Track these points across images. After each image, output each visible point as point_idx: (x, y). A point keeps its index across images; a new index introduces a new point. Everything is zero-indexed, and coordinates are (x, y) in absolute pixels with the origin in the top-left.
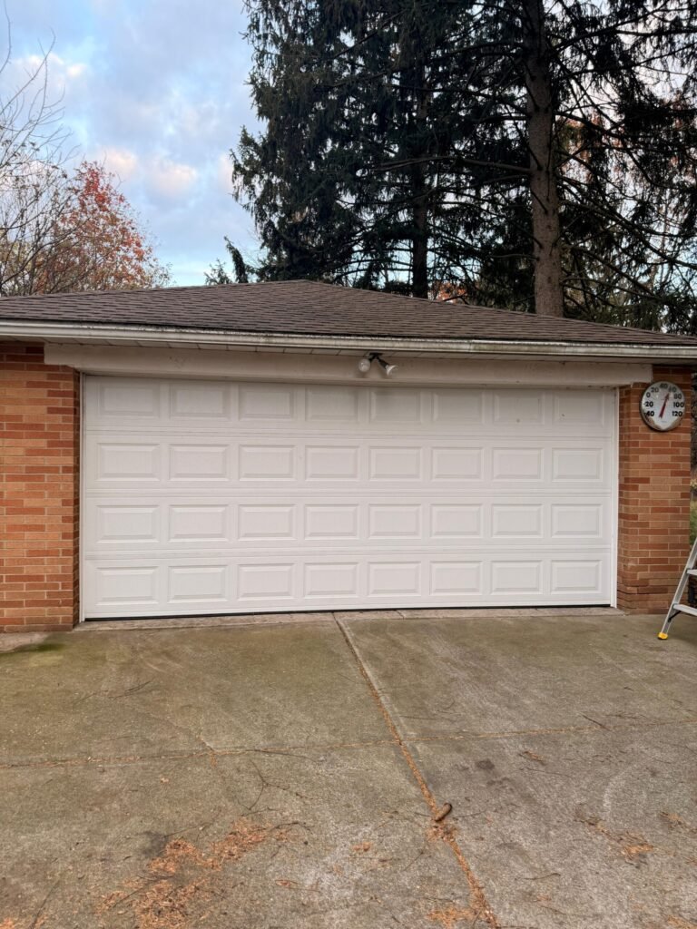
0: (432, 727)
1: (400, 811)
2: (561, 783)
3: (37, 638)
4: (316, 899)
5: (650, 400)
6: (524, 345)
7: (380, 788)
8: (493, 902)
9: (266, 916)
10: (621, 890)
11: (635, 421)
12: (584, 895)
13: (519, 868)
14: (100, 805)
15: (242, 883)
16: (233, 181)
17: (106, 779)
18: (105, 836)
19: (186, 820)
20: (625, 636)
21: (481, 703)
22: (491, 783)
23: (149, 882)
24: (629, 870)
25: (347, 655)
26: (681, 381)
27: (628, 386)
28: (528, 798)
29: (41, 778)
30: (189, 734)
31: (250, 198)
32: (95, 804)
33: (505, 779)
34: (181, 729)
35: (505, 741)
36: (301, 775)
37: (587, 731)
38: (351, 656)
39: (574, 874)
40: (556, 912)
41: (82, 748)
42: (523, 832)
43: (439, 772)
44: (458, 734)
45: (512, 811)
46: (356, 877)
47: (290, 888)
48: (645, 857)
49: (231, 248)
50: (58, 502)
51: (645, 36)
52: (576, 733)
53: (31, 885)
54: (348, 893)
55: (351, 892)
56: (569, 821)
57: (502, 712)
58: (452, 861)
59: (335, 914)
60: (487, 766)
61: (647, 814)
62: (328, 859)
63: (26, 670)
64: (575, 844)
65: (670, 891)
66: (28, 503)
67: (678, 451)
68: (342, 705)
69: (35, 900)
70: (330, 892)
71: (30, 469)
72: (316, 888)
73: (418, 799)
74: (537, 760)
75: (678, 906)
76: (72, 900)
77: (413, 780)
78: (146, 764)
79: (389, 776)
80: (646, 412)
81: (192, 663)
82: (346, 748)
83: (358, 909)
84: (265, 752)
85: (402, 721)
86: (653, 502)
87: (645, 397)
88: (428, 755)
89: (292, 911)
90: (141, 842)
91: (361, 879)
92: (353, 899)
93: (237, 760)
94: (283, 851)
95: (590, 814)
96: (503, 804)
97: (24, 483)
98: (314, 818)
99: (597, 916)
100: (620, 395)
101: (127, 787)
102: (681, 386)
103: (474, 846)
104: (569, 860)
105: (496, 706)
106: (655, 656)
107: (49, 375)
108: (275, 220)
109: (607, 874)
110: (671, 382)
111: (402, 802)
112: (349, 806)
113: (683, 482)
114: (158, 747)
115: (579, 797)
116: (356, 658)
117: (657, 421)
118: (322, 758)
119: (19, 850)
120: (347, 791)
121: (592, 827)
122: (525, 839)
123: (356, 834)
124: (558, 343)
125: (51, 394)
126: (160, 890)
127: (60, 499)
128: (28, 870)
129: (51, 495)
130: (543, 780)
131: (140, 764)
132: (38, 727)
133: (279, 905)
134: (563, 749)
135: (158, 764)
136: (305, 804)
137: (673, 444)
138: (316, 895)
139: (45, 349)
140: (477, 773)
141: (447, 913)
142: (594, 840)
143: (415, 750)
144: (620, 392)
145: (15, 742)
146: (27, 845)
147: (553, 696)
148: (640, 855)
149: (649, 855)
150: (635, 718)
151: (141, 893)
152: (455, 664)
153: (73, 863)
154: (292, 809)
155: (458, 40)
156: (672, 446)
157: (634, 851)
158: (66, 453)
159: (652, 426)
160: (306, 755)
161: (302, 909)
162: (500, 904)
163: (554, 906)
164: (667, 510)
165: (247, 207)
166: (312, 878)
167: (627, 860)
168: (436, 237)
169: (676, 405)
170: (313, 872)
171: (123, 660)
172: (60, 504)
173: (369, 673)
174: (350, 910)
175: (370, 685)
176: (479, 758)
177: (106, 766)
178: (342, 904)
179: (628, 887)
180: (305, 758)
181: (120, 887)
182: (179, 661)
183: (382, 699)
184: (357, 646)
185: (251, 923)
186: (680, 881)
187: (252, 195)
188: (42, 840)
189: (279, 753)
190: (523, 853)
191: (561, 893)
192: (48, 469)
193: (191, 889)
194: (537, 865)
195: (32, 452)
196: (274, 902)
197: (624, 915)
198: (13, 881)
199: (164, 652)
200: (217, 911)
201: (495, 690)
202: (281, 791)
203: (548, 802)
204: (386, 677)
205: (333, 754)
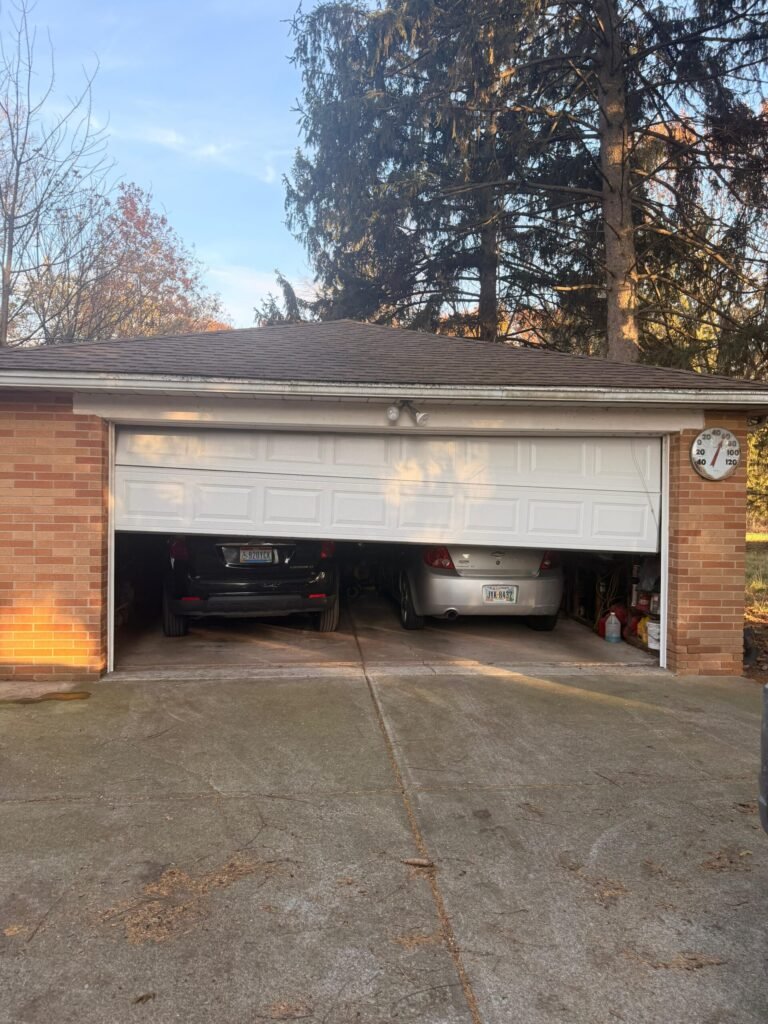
0: (438, 779)
1: (389, 851)
2: (553, 832)
3: (65, 687)
4: (292, 921)
5: (701, 447)
6: (560, 391)
7: (374, 832)
8: (457, 931)
9: (243, 934)
10: (583, 926)
11: (685, 470)
12: (546, 929)
13: (490, 904)
14: (107, 837)
15: (227, 907)
16: (286, 208)
17: (115, 815)
18: (107, 863)
19: (184, 853)
20: (666, 697)
21: (494, 757)
22: (483, 831)
23: (142, 902)
24: (596, 910)
25: (369, 709)
26: (735, 428)
27: (678, 432)
28: (516, 845)
29: (55, 813)
30: (199, 778)
31: (303, 228)
32: (101, 837)
33: (498, 827)
34: (191, 774)
35: (509, 793)
36: (299, 818)
37: (594, 787)
38: (374, 711)
39: (542, 911)
40: (515, 941)
41: (96, 788)
42: (503, 874)
43: (435, 819)
44: (462, 785)
45: (498, 856)
46: (333, 906)
47: (270, 912)
48: (616, 899)
49: (282, 281)
50: (86, 552)
51: (732, 42)
52: (582, 787)
53: (37, 900)
54: (322, 919)
55: (326, 918)
56: (551, 866)
57: (513, 766)
58: (427, 896)
59: (307, 935)
60: (484, 815)
61: (631, 863)
62: (310, 890)
63: (50, 717)
64: (550, 886)
65: (631, 929)
66: (57, 552)
67: (732, 502)
68: (353, 756)
69: (39, 912)
70: (306, 917)
71: (58, 519)
72: (294, 913)
73: (409, 843)
74: (537, 811)
75: (634, 942)
76: (71, 914)
77: (408, 825)
78: (154, 803)
79: (385, 821)
80: (697, 460)
81: (212, 713)
82: (349, 795)
83: (329, 931)
84: (270, 796)
85: (410, 771)
86: (704, 556)
87: (695, 444)
88: (428, 804)
89: (268, 931)
90: (138, 870)
91: (337, 907)
92: (326, 923)
93: (242, 802)
94: (270, 882)
95: (574, 860)
96: (490, 850)
97: (53, 533)
98: (305, 856)
99: (553, 947)
100: (671, 443)
101: (133, 823)
102: (735, 433)
103: (451, 885)
104: (540, 900)
105: (508, 760)
106: (690, 717)
107: (77, 425)
108: (330, 250)
109: (574, 912)
110: (725, 429)
111: (392, 844)
112: (340, 846)
113: (738, 535)
114: (167, 789)
115: (568, 845)
116: (378, 712)
117: (708, 469)
118: (323, 803)
119: (29, 871)
120: (341, 834)
121: (573, 872)
122: (503, 881)
123: (342, 870)
124: (596, 389)
125: (79, 443)
126: (150, 909)
127: (88, 549)
128: (35, 888)
129: (79, 545)
130: (536, 829)
131: (149, 803)
132: (56, 769)
133: (257, 925)
134: (565, 802)
135: (165, 804)
136: (299, 843)
137: (727, 494)
138: (292, 918)
139: (74, 399)
140: (472, 821)
141: (412, 939)
142: (571, 883)
143: (416, 799)
144: (671, 440)
145: (34, 781)
146: (36, 868)
147: (570, 753)
148: (612, 897)
149: (620, 898)
150: (648, 776)
151: (133, 910)
152: (477, 720)
153: (76, 884)
154: (286, 847)
155: (530, 48)
156: (726, 496)
157: (607, 894)
158: (95, 503)
159: (704, 475)
160: (308, 800)
161: (278, 929)
162: (463, 933)
163: (515, 936)
164: (721, 565)
165: (299, 237)
166: (292, 905)
167: (597, 902)
168: (508, 265)
169: (730, 453)
170: (294, 900)
171: (146, 709)
172: (88, 554)
173: (387, 726)
174: (322, 932)
175: (386, 737)
176: (478, 808)
177: (117, 804)
178: (315, 927)
179: (591, 924)
180: (306, 802)
181: (116, 905)
182: (200, 712)
183: (395, 751)
184: (381, 701)
185: (228, 939)
186: (644, 921)
187: (304, 224)
188: (50, 865)
189: (283, 797)
190: (497, 891)
191: (524, 926)
192: (76, 519)
193: (179, 909)
194: (508, 902)
195: (60, 502)
196: (253, 923)
197: (579, 946)
198: (21, 896)
199: (187, 702)
200: (200, 928)
201: (511, 745)
202: (278, 832)
203: (536, 850)
204: (404, 730)
205: (335, 800)
